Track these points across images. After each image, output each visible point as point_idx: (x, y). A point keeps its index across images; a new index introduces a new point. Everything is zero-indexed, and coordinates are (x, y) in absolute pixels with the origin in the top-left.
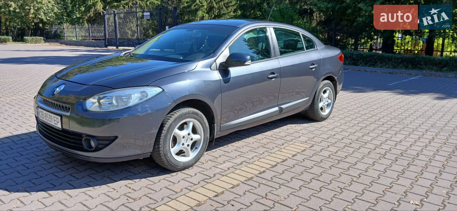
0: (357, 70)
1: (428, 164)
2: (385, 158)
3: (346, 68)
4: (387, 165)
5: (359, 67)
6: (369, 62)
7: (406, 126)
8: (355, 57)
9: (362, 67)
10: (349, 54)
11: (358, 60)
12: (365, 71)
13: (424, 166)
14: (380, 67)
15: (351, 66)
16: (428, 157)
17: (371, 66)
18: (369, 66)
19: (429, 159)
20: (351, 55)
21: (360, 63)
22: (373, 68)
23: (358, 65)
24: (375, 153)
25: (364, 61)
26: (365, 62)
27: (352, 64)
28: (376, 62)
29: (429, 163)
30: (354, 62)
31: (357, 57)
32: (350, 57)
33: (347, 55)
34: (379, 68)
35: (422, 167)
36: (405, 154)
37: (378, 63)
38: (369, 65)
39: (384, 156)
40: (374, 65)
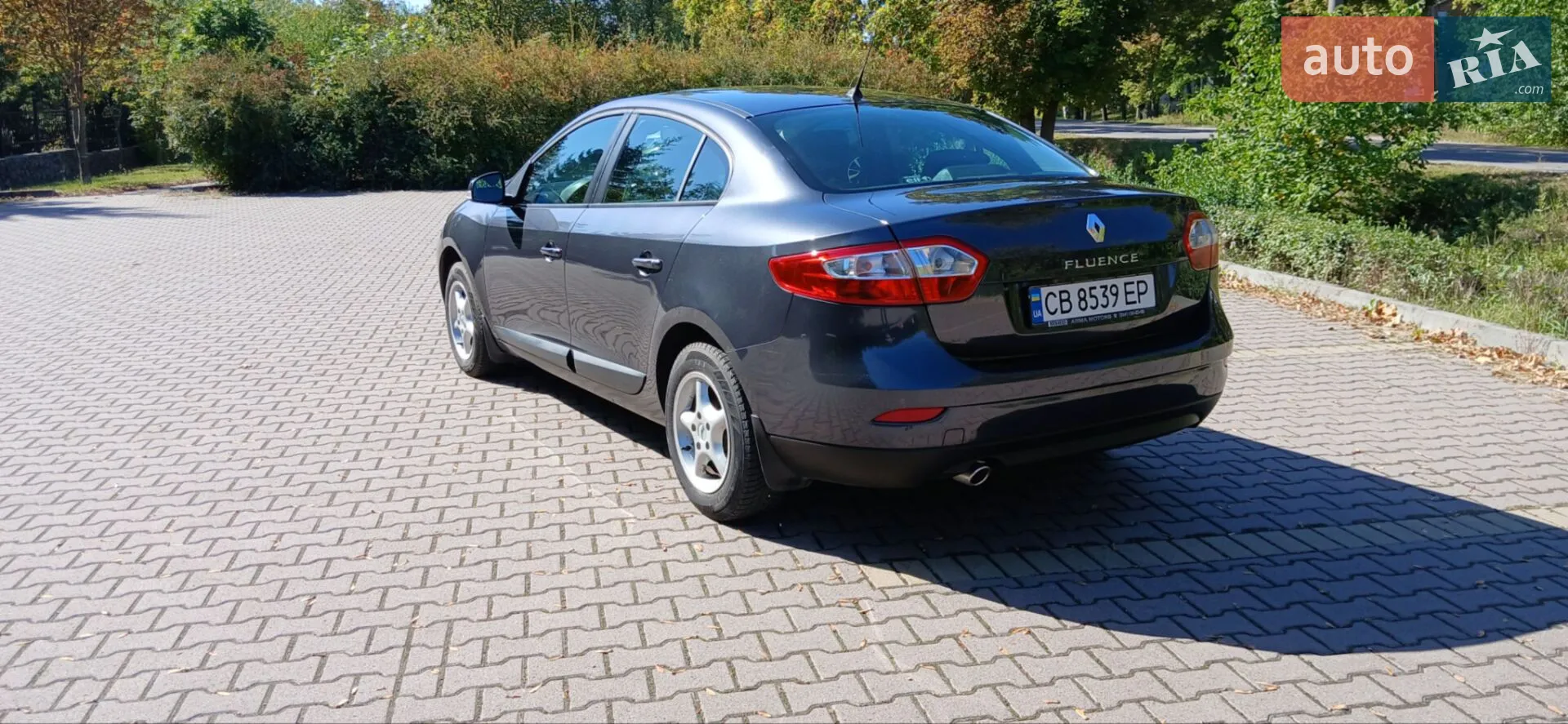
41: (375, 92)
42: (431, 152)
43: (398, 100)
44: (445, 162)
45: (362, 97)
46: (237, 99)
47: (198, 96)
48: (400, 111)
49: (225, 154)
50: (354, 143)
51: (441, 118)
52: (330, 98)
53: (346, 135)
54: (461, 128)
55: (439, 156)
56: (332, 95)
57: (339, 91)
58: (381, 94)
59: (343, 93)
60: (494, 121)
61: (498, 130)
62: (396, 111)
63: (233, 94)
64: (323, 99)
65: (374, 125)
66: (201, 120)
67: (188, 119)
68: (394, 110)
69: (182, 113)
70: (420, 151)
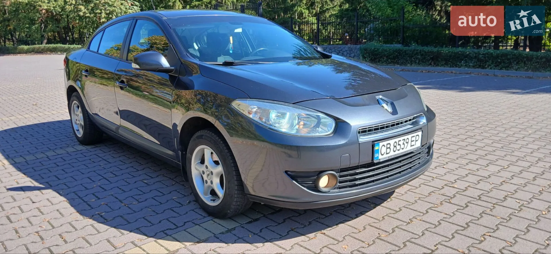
0: (483, 75)
1: (514, 214)
2: (450, 203)
3: (469, 72)
4: (446, 214)
5: (487, 70)
6: (500, 63)
7: (510, 153)
8: (482, 57)
9: (490, 70)
10: (474, 53)
11: (486, 61)
12: (494, 75)
13: (505, 218)
14: (516, 70)
15: (477, 69)
16: (519, 203)
17: (504, 69)
18: (501, 69)
19: (519, 205)
20: (477, 55)
21: (489, 65)
22: (507, 71)
23: (486, 68)
24: (439, 194)
25: (494, 62)
26: (496, 63)
27: (477, 66)
28: (510, 63)
29: (516, 212)
30: (480, 64)
31: (485, 58)
32: (475, 57)
33: (471, 55)
34: (514, 71)
35: (502, 218)
36: (485, 197)
37: (513, 65)
38: (501, 67)
39: (449, 200)
40: (507, 68)
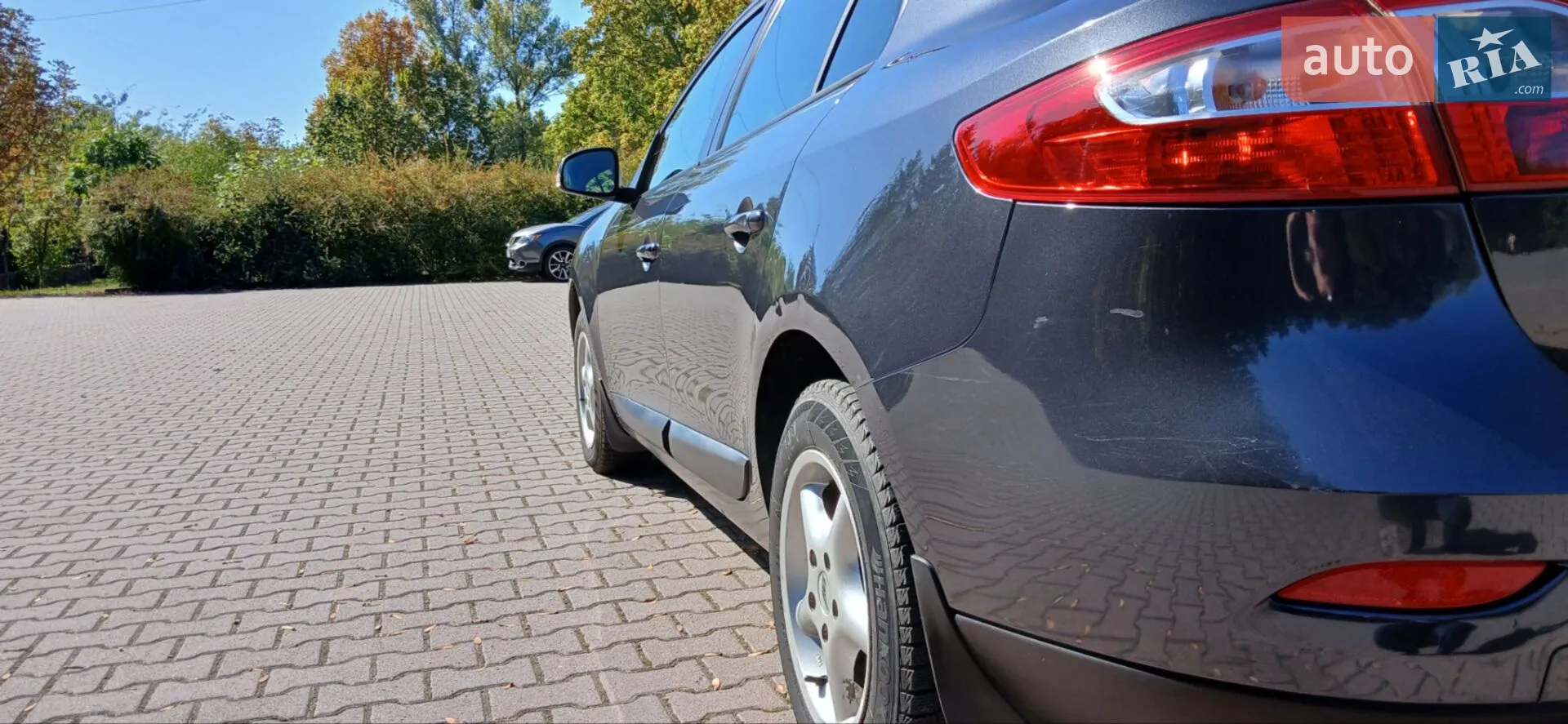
41: (272, 205)
42: (323, 254)
43: (293, 211)
44: (336, 262)
45: (261, 210)
46: (150, 211)
47: (114, 209)
48: (296, 220)
49: (138, 258)
50: (254, 247)
51: (333, 225)
52: (232, 210)
53: (248, 243)
54: (350, 233)
55: (330, 257)
56: (234, 207)
57: (241, 204)
58: (279, 207)
59: (244, 207)
60: (381, 226)
61: (382, 236)
62: (291, 219)
63: (147, 206)
64: (226, 211)
65: (272, 232)
66: (117, 229)
67: (105, 229)
68: (290, 219)
69: (100, 224)
70: (313, 254)
